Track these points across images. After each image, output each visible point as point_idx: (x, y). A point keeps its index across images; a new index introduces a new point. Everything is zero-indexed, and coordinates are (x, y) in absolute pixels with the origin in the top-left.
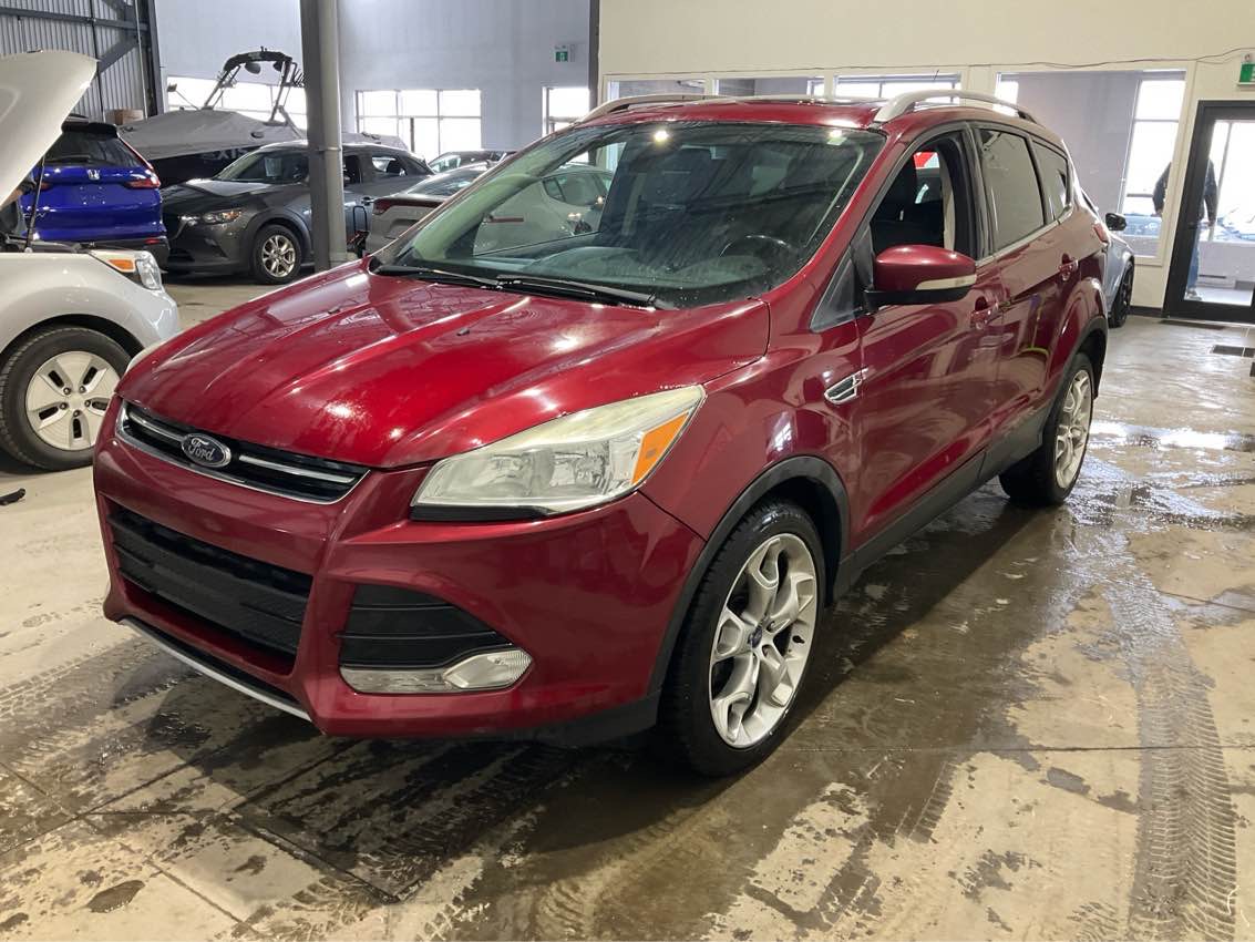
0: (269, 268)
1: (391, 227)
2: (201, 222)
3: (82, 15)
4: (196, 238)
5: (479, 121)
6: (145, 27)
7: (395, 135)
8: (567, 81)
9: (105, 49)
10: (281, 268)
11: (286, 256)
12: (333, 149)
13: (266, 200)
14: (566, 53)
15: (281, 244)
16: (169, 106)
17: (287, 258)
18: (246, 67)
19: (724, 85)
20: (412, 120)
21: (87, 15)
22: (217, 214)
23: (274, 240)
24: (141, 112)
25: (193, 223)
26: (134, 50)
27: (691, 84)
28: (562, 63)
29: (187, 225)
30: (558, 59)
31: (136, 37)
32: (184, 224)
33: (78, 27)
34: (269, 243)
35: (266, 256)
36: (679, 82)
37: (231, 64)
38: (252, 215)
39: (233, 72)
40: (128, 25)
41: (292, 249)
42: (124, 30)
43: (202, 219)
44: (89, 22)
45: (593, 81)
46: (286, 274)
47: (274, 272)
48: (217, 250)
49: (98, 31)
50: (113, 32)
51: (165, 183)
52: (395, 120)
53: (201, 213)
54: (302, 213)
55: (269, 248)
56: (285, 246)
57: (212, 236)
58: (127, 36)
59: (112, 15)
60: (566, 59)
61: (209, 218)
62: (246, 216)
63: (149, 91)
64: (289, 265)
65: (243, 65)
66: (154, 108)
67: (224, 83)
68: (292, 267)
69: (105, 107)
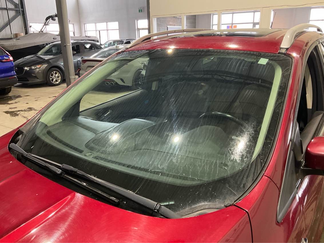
0: (53, 81)
1: (87, 68)
2: (31, 69)
3: (4, 7)
4: (29, 74)
5: (118, 30)
6: (22, 10)
7: (96, 36)
8: (142, 18)
9: (11, 17)
10: (56, 81)
11: (58, 77)
12: (68, 44)
13: (50, 61)
14: (142, 10)
15: (56, 73)
16: (31, 31)
17: (58, 78)
18: (52, 19)
19: (187, 17)
20: (99, 31)
21: (6, 7)
22: (35, 66)
23: (54, 73)
24: (23, 34)
25: (28, 69)
26: (20, 16)
27: (177, 17)
28: (141, 13)
29: (26, 70)
30: (139, 12)
31: (20, 12)
32: (25, 70)
33: (3, 11)
34: (52, 74)
35: (51, 78)
36: (174, 17)
37: (47, 19)
38: (46, 66)
39: (48, 21)
40: (17, 9)
41: (59, 75)
42: (16, 11)
43: (31, 68)
44: (6, 9)
45: (149, 18)
46: (58, 83)
47: (54, 82)
48: (36, 77)
49: (9, 11)
50: (13, 11)
51: (15, 59)
52: (95, 31)
53: (30, 66)
54: (61, 64)
55: (52, 75)
56: (57, 74)
57: (34, 73)
58: (18, 13)
59: (13, 7)
60: (142, 12)
61: (33, 67)
62: (45, 66)
63: (25, 28)
64: (59, 80)
65: (51, 19)
66: (26, 33)
67: (45, 24)
68: (60, 80)
69: (12, 33)
